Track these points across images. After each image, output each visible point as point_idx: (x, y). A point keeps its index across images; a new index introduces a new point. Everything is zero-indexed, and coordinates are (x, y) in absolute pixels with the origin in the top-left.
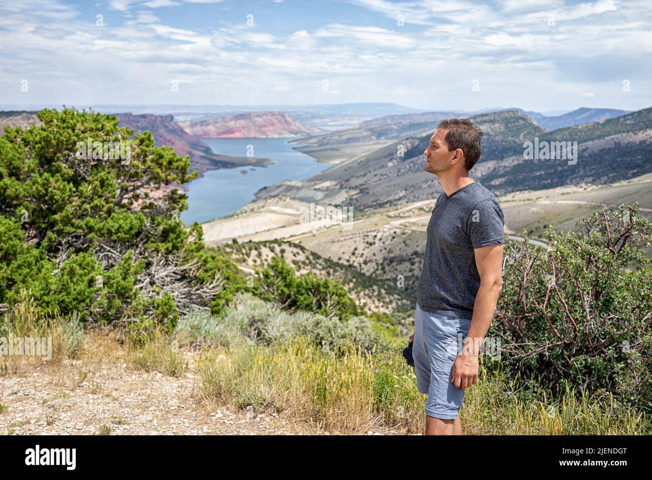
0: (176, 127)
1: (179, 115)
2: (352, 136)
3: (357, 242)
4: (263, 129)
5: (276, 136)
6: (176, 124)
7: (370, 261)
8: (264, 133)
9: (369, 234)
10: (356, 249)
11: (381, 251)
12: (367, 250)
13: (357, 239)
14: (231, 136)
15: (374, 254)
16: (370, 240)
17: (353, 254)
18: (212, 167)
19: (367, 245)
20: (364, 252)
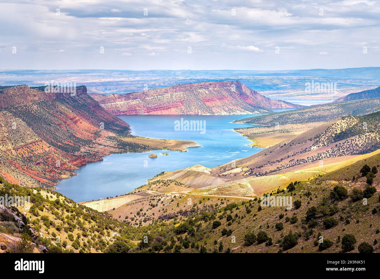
0: (89, 101)
1: (97, 85)
2: (317, 114)
3: (145, 205)
4: (208, 104)
5: (224, 113)
6: (89, 97)
7: (149, 220)
8: (209, 109)
9: (155, 198)
10: (141, 210)
11: (159, 211)
12: (150, 211)
13: (145, 202)
14: (165, 112)
15: (153, 214)
16: (154, 203)
17: (138, 214)
18: (117, 150)
19: (150, 207)
20: (147, 212)
